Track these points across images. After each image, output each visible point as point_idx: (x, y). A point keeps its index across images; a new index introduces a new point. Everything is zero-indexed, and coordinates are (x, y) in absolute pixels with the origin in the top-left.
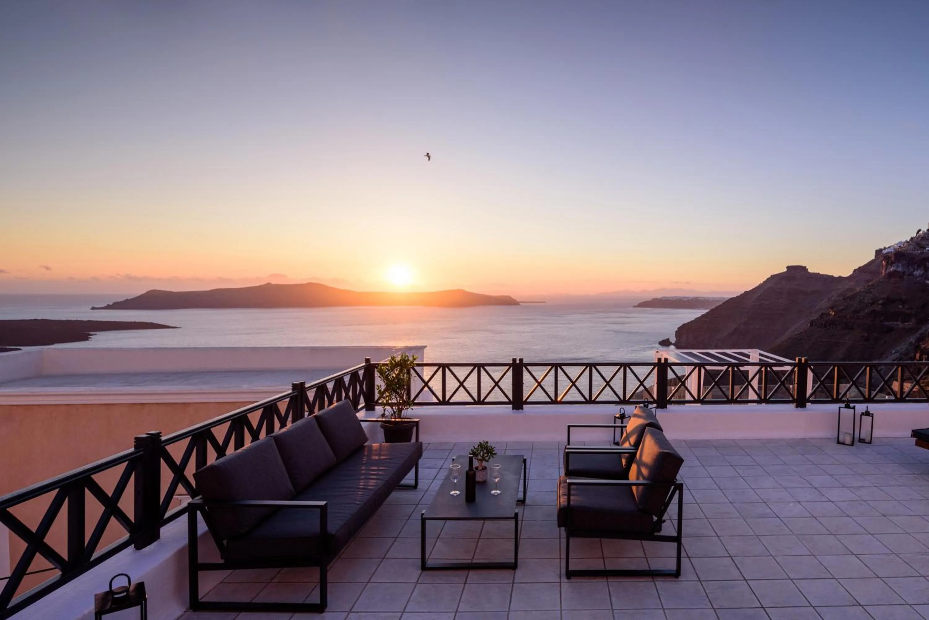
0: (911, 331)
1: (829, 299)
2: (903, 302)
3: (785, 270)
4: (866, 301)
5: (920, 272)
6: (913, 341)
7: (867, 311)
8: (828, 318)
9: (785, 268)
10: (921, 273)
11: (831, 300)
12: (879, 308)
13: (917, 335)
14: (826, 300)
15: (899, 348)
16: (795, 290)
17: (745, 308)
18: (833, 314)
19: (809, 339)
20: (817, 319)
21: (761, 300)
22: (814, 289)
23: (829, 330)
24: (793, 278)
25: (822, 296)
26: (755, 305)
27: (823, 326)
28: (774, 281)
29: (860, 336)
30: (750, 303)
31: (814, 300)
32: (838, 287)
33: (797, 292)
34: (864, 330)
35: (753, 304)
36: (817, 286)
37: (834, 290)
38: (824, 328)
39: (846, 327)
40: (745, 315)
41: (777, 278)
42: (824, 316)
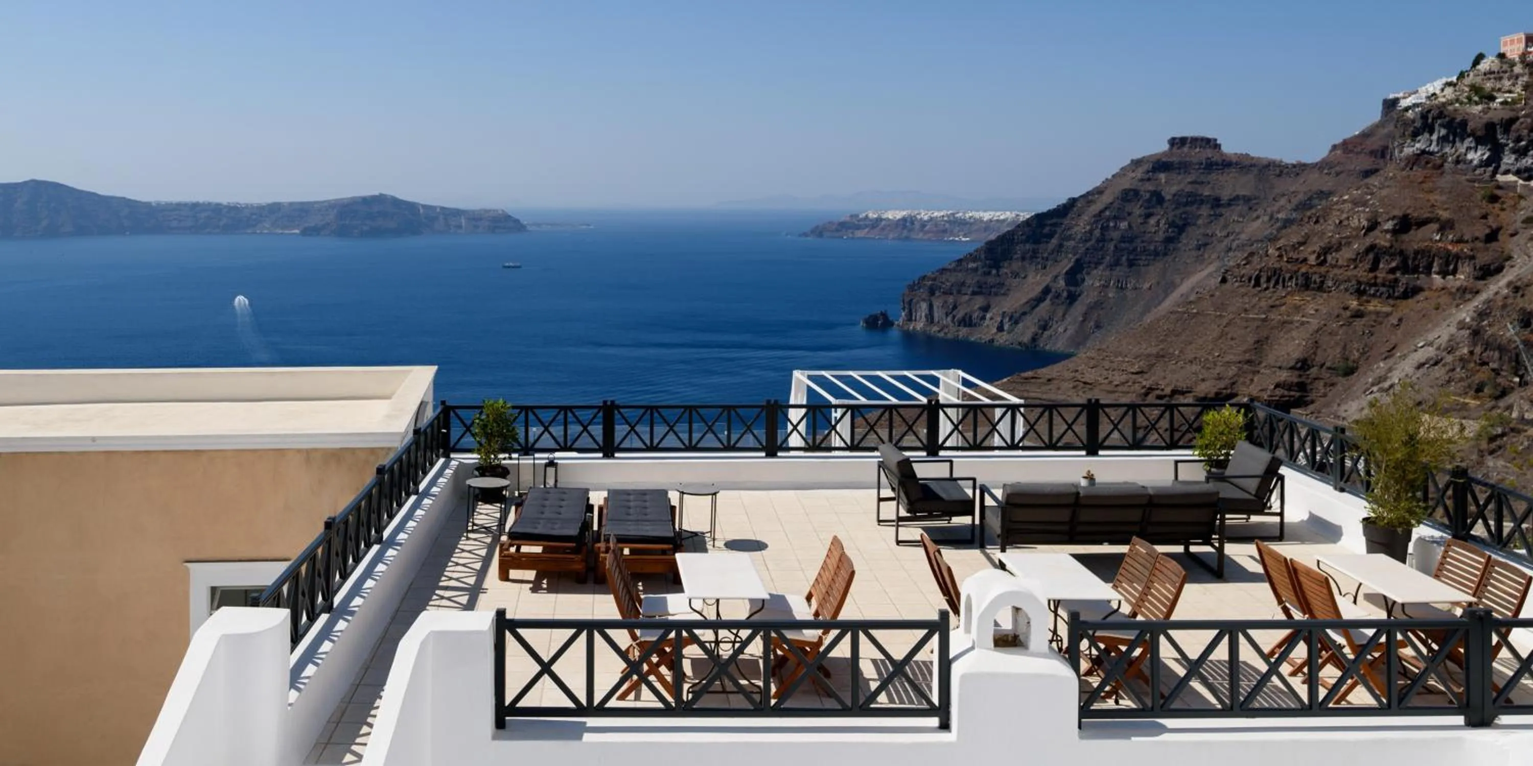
0: (1465, 293)
1: (1271, 217)
2: (1445, 226)
3: (1165, 147)
4: (1354, 223)
5: (1484, 154)
6: (1468, 320)
7: (1355, 246)
8: (1263, 265)
9: (1166, 142)
10: (1485, 157)
11: (1277, 219)
12: (1382, 239)
13: (1478, 302)
14: (1266, 218)
15: (1431, 337)
16: (1189, 194)
17: (1069, 238)
18: (1277, 254)
19: (1218, 313)
20: (1238, 266)
21: (1108, 220)
22: (1235, 194)
23: (1267, 292)
24: (1183, 167)
25: (1256, 210)
26: (1091, 232)
27: (1253, 282)
28: (1139, 173)
29: (1342, 306)
30: (1081, 225)
31: (1236, 219)
32: (1293, 189)
33: (1194, 199)
34: (1351, 294)
35: (1088, 228)
36: (1242, 185)
37: (1284, 195)
38: (1254, 286)
39: (1306, 284)
40: (1070, 256)
41: (1146, 167)
42: (1256, 259)
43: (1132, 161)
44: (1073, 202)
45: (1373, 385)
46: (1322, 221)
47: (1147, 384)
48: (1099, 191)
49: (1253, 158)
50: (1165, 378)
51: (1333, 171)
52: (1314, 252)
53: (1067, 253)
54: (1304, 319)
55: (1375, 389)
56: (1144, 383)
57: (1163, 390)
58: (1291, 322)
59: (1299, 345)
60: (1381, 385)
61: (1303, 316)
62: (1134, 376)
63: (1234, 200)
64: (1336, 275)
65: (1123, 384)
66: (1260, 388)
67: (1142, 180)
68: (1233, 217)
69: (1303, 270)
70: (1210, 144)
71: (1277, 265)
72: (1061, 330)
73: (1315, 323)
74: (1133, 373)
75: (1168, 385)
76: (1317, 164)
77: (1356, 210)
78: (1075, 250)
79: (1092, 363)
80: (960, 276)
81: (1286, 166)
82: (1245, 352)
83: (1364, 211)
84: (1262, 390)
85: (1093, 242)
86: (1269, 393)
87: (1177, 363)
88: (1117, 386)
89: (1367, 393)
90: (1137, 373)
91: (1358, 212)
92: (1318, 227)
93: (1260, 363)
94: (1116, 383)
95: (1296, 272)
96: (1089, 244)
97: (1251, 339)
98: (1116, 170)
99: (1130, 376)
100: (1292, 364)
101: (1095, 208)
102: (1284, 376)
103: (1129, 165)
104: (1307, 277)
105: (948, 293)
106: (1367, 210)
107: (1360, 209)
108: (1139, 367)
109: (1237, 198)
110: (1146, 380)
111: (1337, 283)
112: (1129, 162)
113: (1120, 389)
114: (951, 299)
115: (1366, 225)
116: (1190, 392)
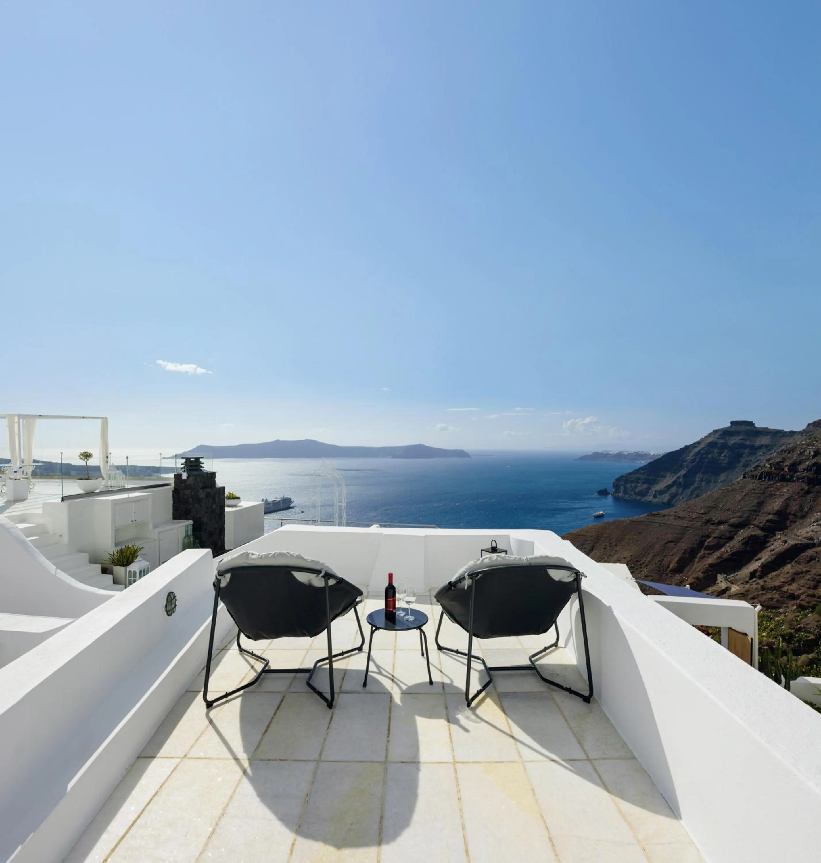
3: (729, 425)
4: (807, 453)
7: (807, 463)
8: (763, 470)
9: (729, 423)
16: (740, 444)
17: (685, 461)
18: (769, 466)
19: (741, 490)
20: (751, 471)
21: (703, 454)
22: (761, 444)
23: (764, 482)
24: (737, 433)
25: (771, 451)
26: (695, 458)
27: (758, 478)
28: (717, 435)
29: (800, 488)
30: (690, 457)
31: (761, 454)
32: (789, 442)
33: (742, 446)
34: (805, 483)
35: (693, 457)
36: (765, 440)
37: (784, 444)
38: (759, 480)
39: (783, 479)
40: (685, 468)
41: (719, 433)
42: (760, 468)
43: (714, 431)
44: (687, 447)
45: (814, 522)
46: (791, 452)
47: (707, 518)
48: (699, 443)
49: (770, 429)
50: (715, 516)
51: (808, 434)
52: (787, 465)
53: (684, 467)
54: (781, 494)
55: (815, 524)
56: (706, 518)
57: (714, 521)
58: (776, 495)
59: (778, 504)
60: (818, 523)
61: (781, 492)
62: (701, 515)
63: (760, 447)
64: (797, 475)
65: (697, 518)
66: (759, 522)
67: (718, 438)
68: (760, 453)
69: (782, 473)
70: (751, 424)
71: (769, 471)
72: (681, 498)
73: (787, 495)
74: (700, 514)
75: (716, 519)
76: (800, 432)
77: (808, 448)
78: (687, 467)
79: (683, 509)
80: (638, 476)
81: (786, 432)
82: (753, 506)
83: (812, 449)
84: (760, 523)
85: (696, 463)
86: (763, 524)
87: (721, 510)
88: (693, 519)
89: (811, 526)
90: (703, 514)
91: (809, 448)
92: (789, 455)
93: (760, 511)
94: (693, 517)
95: (778, 474)
96: (694, 464)
97: (756, 501)
98: (706, 434)
99: (699, 515)
100: (774, 512)
101: (697, 450)
102: (770, 517)
103: (712, 432)
104: (783, 476)
105: (632, 482)
106: (814, 448)
107: (810, 447)
108: (704, 511)
109: (762, 445)
110: (707, 517)
111: (798, 479)
112: (712, 431)
113: (695, 520)
114: (633, 485)
115: (813, 455)
116: (726, 523)
